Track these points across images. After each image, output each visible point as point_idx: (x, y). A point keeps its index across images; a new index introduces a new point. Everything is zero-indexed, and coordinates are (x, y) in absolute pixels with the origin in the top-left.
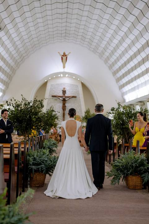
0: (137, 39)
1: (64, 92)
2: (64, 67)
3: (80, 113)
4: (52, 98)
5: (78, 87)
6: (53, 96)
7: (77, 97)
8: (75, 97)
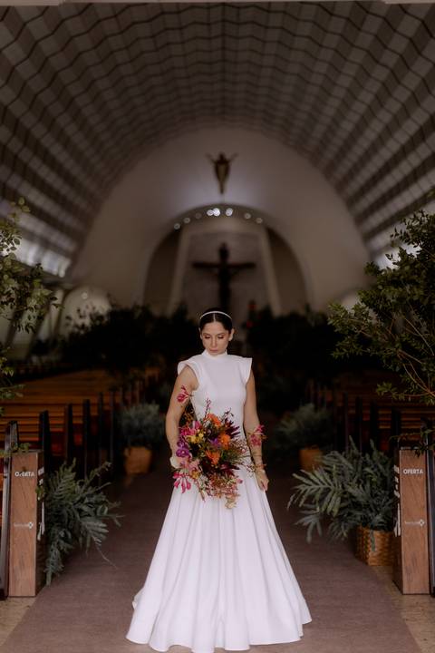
0: (406, 112)
2: (222, 191)
8: (253, 265)
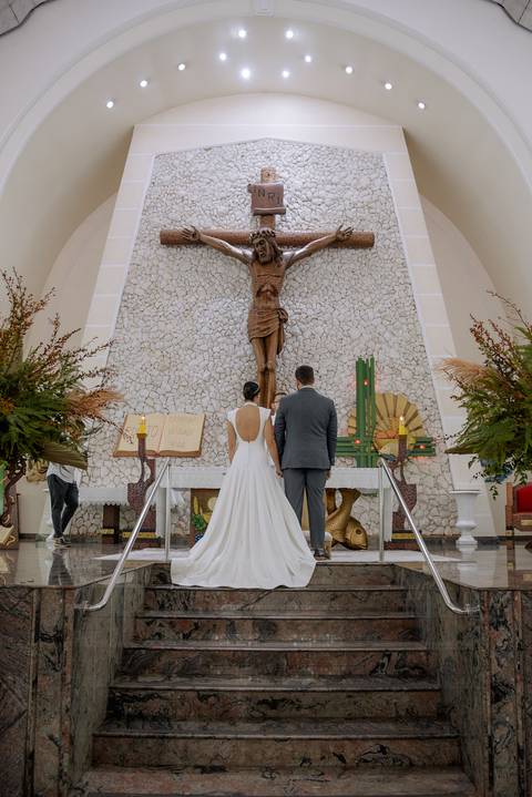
1: (267, 200)
3: (406, 374)
4: (163, 251)
5: (379, 166)
6: (169, 240)
7: (377, 243)
8: (365, 243)
